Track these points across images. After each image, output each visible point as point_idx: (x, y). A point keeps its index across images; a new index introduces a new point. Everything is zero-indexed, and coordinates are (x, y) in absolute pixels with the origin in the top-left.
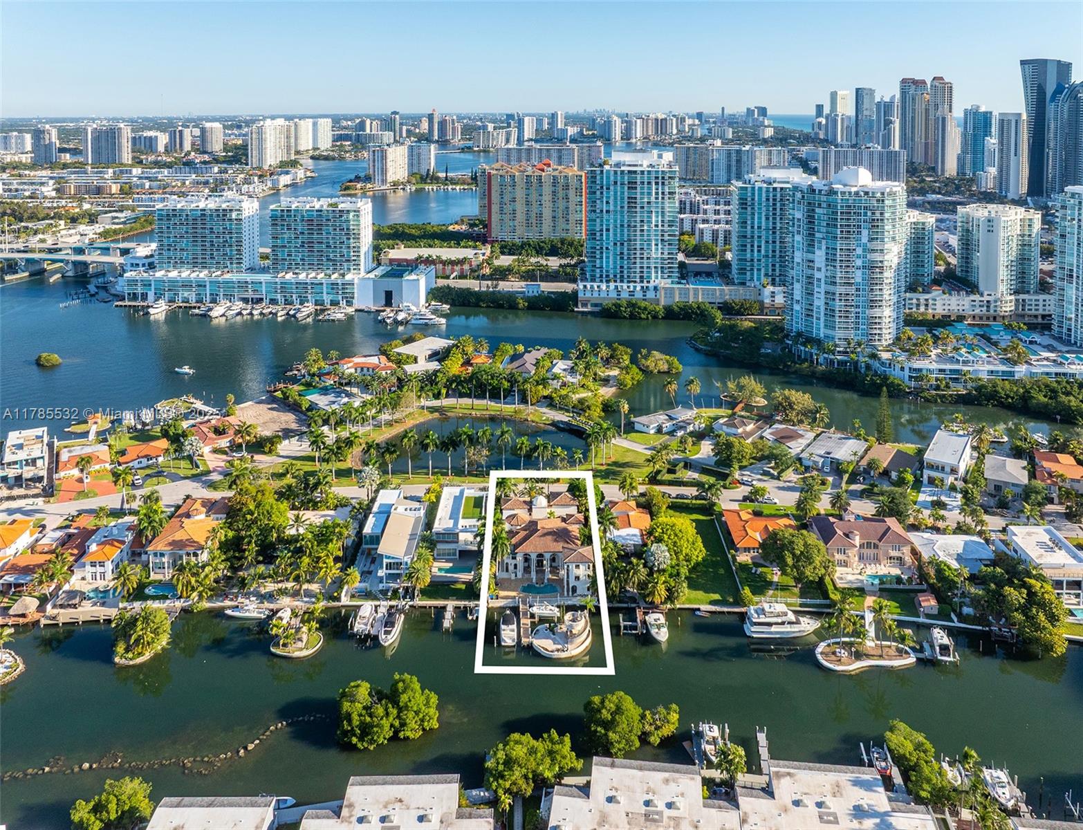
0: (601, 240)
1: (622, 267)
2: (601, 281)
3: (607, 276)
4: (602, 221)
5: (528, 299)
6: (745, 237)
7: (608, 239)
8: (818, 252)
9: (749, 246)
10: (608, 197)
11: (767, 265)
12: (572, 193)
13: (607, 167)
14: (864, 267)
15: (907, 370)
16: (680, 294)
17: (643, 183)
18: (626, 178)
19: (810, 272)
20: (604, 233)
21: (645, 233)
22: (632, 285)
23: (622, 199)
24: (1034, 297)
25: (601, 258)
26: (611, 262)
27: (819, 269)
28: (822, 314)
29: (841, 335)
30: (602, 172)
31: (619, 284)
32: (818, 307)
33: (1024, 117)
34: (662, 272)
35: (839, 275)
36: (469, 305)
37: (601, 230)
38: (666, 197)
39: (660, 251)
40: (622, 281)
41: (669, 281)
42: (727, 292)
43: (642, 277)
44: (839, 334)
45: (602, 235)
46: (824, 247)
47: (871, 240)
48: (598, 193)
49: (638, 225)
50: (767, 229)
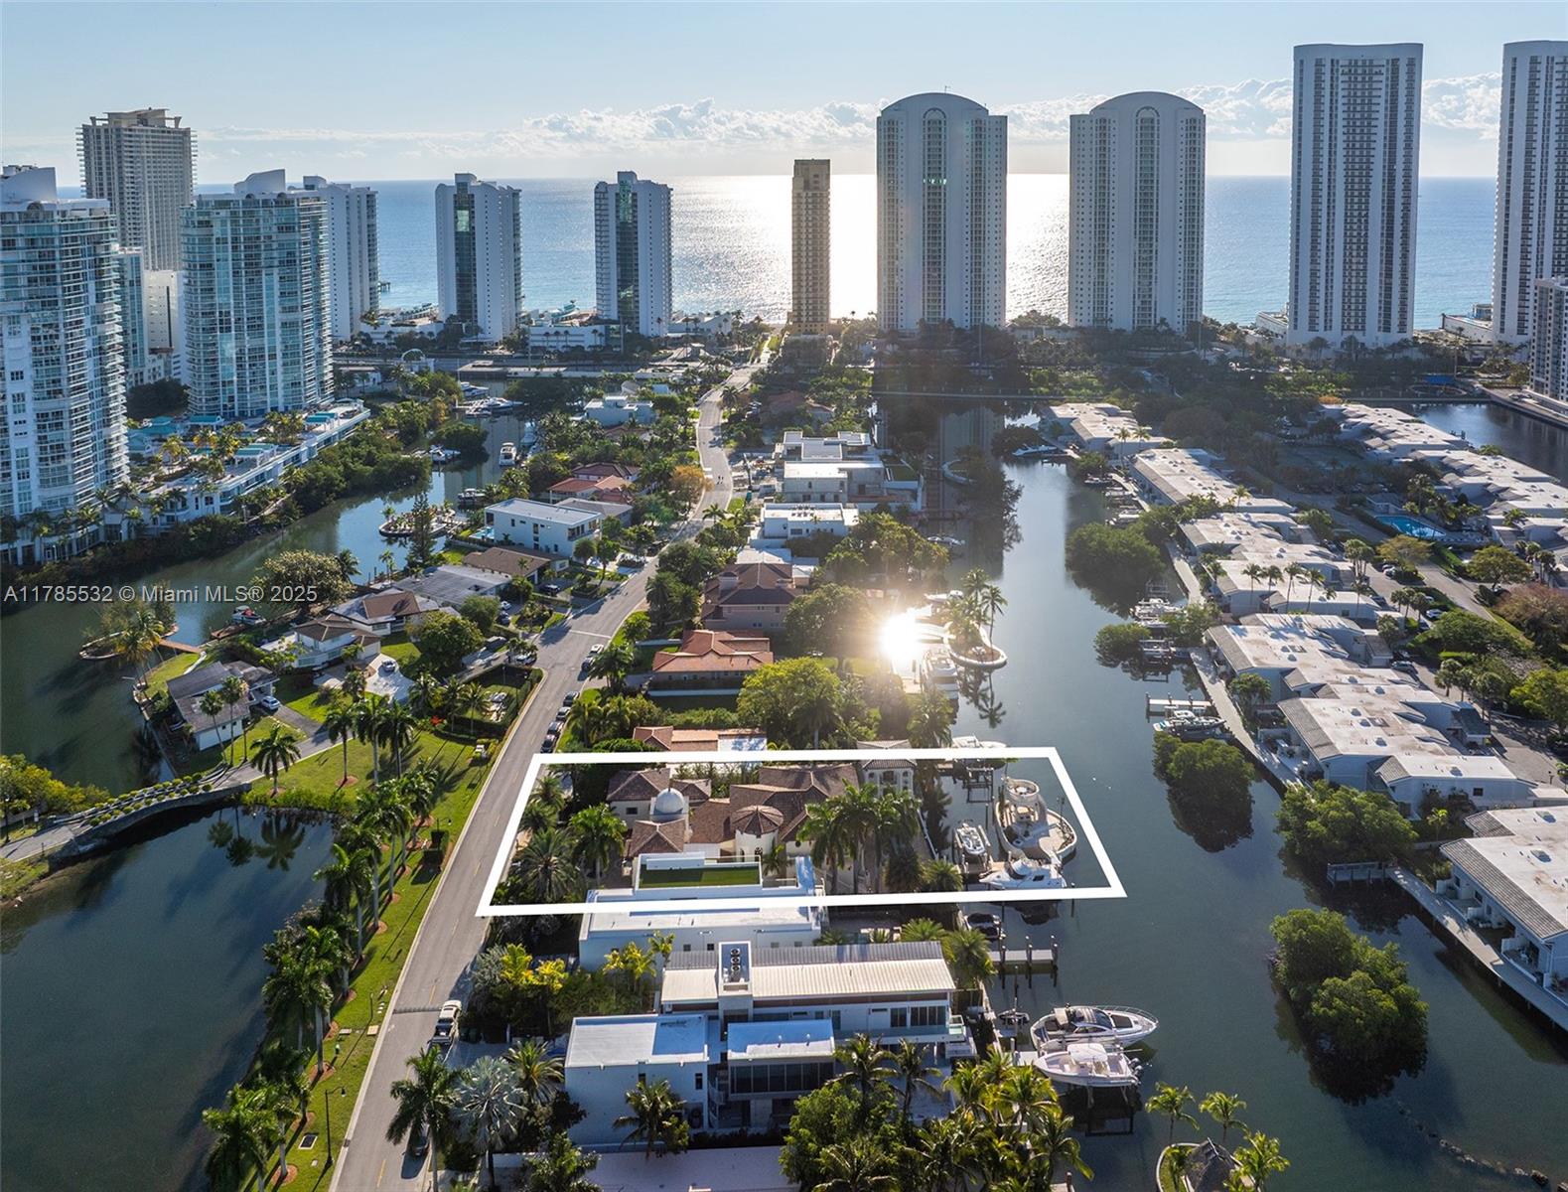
15: (216, 499)
27: (18, 376)
28: (33, 462)
32: (24, 452)
44: (77, 487)
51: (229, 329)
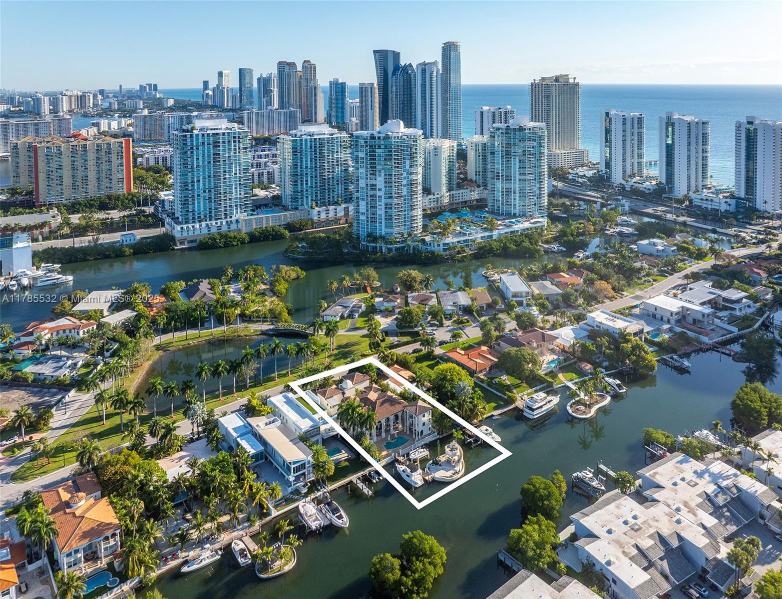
0: (193, 189)
1: (210, 209)
2: (194, 222)
3: (199, 217)
4: (193, 175)
5: (130, 246)
6: (297, 175)
7: (198, 188)
8: (378, 179)
9: (299, 181)
10: (198, 156)
11: (312, 193)
12: (114, 157)
13: (195, 132)
14: (408, 185)
15: (442, 245)
16: (256, 222)
17: (224, 142)
18: (211, 139)
19: (373, 192)
20: (196, 183)
21: (227, 180)
22: (219, 221)
23: (209, 155)
24: (457, 192)
25: (194, 204)
26: (202, 206)
27: (380, 190)
28: (383, 219)
29: (397, 231)
30: (191, 136)
31: (209, 222)
32: (380, 215)
33: (375, 85)
34: (241, 209)
35: (394, 191)
36: (76, 261)
37: (193, 182)
38: (241, 152)
39: (238, 193)
40: (211, 220)
41: (246, 214)
42: (288, 216)
43: (226, 214)
44: (396, 230)
45: (193, 186)
46: (383, 175)
47: (411, 166)
48: (189, 152)
49: (222, 175)
50: (311, 168)
51: (499, 179)
